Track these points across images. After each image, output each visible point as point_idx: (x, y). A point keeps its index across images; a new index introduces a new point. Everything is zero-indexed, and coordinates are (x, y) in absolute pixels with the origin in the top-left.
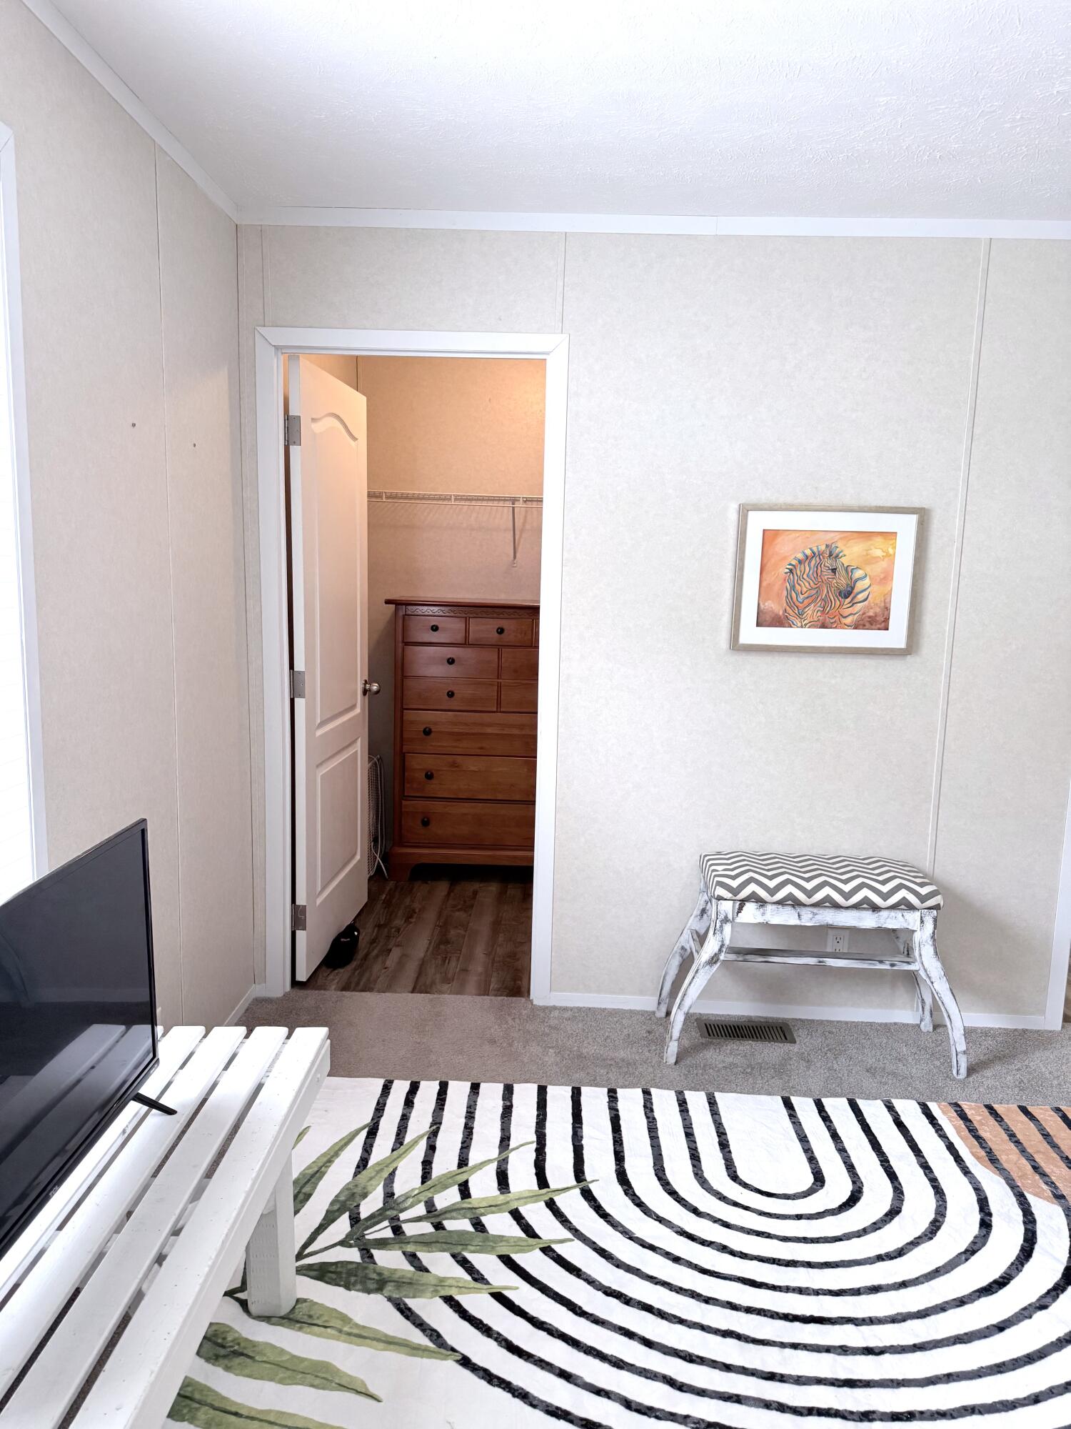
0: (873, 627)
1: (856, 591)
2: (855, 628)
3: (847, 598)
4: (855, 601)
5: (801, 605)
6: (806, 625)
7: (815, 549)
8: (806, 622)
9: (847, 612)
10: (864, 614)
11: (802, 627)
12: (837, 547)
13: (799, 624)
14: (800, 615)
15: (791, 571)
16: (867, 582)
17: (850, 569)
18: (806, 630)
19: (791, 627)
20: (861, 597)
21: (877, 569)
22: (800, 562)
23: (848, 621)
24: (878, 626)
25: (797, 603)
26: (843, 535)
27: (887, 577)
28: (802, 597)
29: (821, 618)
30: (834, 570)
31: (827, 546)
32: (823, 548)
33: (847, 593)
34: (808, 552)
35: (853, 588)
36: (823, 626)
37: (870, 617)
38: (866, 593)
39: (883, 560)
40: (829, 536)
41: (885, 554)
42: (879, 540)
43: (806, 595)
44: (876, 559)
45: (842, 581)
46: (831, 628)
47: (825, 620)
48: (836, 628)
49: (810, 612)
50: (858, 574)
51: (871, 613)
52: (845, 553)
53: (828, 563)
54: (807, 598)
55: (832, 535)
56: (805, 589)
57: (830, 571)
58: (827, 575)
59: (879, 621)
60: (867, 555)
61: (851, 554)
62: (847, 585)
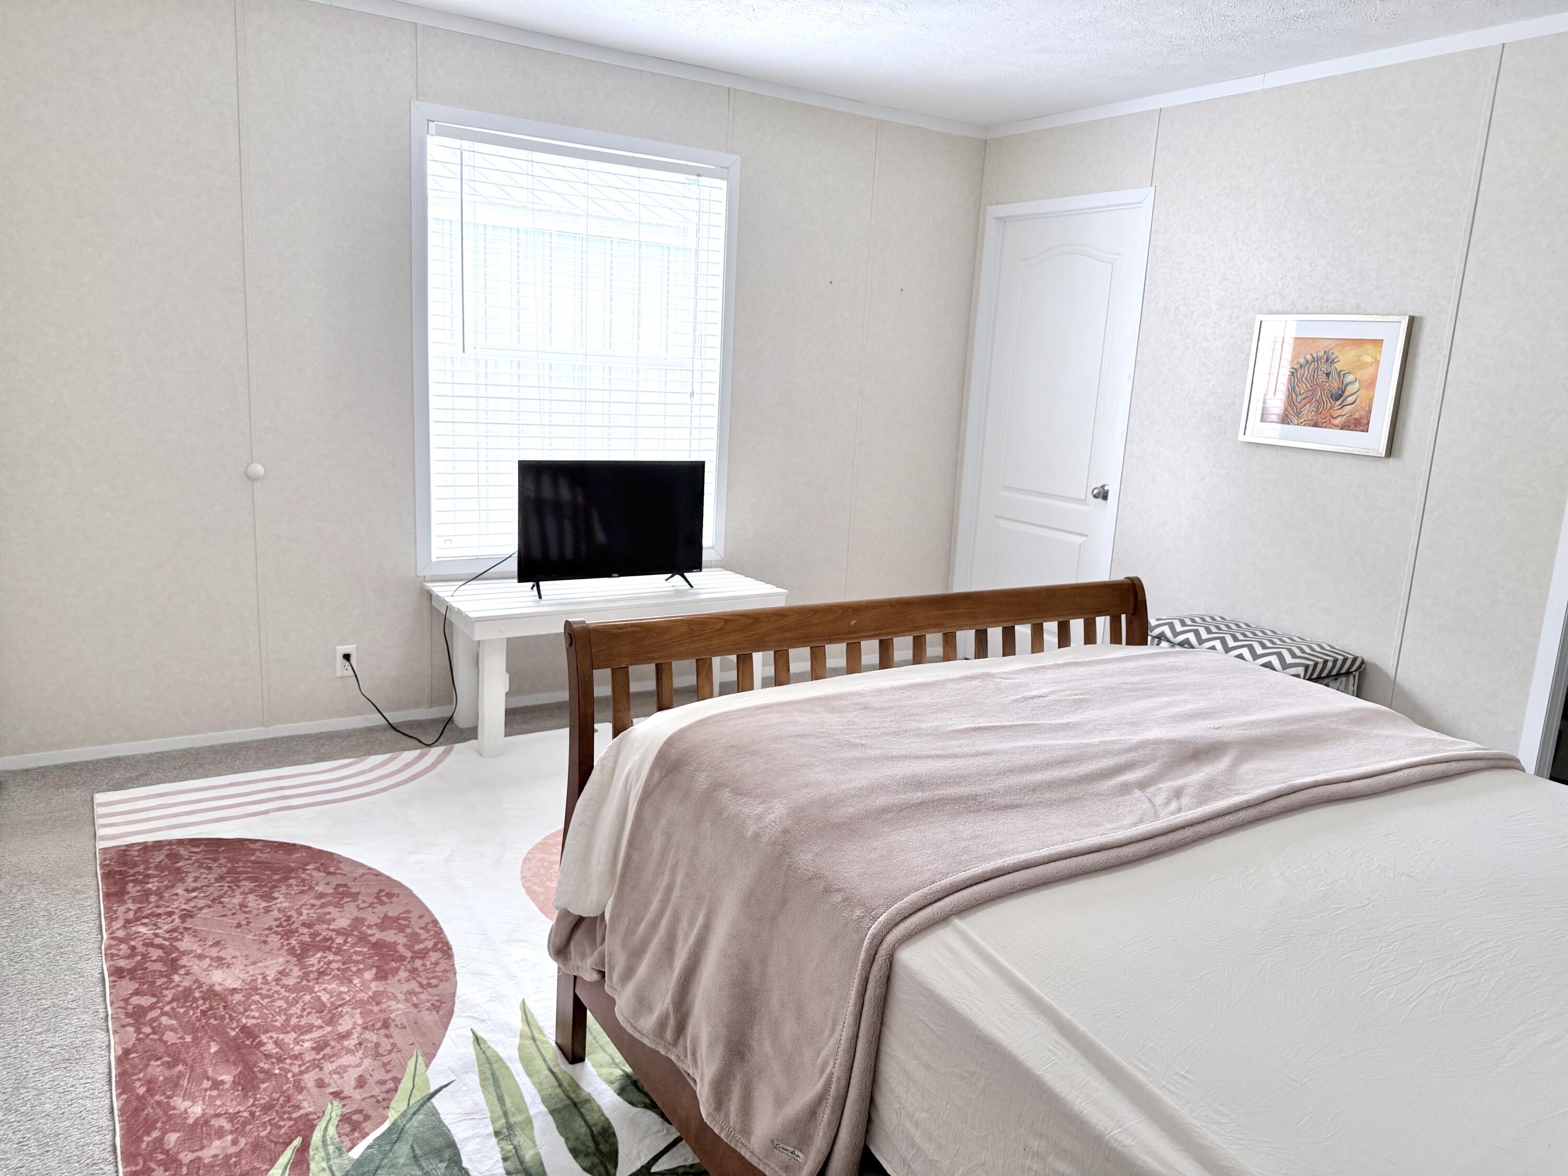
0: (1357, 429)
1: (1346, 394)
2: (1342, 429)
3: (1337, 400)
4: (1345, 403)
5: (1299, 405)
6: (1301, 423)
7: (1315, 355)
8: (1302, 420)
9: (1336, 414)
10: (1351, 416)
11: (1298, 425)
12: (1333, 353)
13: (1296, 422)
14: (1298, 414)
15: (1293, 373)
16: (1356, 386)
17: (1342, 373)
18: (1301, 428)
19: (1289, 424)
20: (1350, 400)
21: (1364, 375)
22: (1301, 366)
23: (1337, 422)
24: (1361, 428)
25: (1296, 403)
26: (1339, 342)
27: (1371, 384)
28: (1300, 398)
29: (1314, 418)
30: (1328, 375)
31: (1325, 352)
32: (1322, 353)
33: (1338, 396)
34: (1309, 357)
35: (1343, 392)
36: (1315, 425)
37: (1355, 419)
38: (1355, 396)
39: (1371, 366)
40: (1327, 343)
41: (1373, 360)
42: (1370, 347)
43: (1303, 396)
44: (1364, 365)
45: (1335, 385)
46: (1322, 427)
47: (1318, 420)
48: (1325, 427)
49: (1305, 412)
50: (1350, 378)
51: (1357, 416)
52: (1340, 358)
53: (1324, 367)
54: (1304, 398)
55: (1329, 342)
56: (1303, 391)
57: (1324, 375)
58: (1323, 378)
59: (1360, 424)
60: (1359, 360)
61: (1344, 360)
62: (1339, 388)
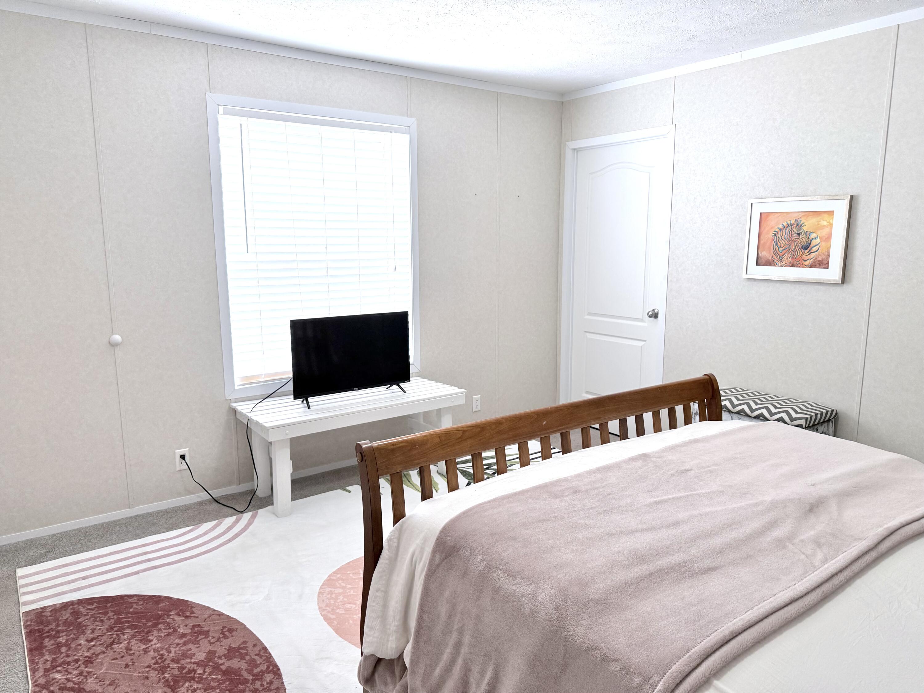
0: (821, 267)
1: (812, 245)
2: (811, 267)
3: (806, 250)
4: (811, 251)
5: (781, 254)
6: (783, 265)
7: (789, 222)
8: (783, 263)
9: (806, 258)
10: (816, 259)
11: (781, 266)
12: (801, 221)
13: (780, 265)
14: (781, 259)
15: (775, 234)
16: (818, 240)
17: (808, 233)
18: (783, 268)
19: (775, 266)
20: (815, 249)
21: (823, 233)
22: (780, 230)
23: (807, 263)
24: (824, 266)
25: (779, 253)
26: (804, 214)
27: (828, 238)
28: (781, 249)
29: (792, 261)
30: (799, 234)
31: (795, 220)
32: (793, 221)
33: (807, 247)
34: (785, 224)
35: (810, 244)
36: (793, 266)
37: (819, 261)
38: (818, 247)
39: (827, 227)
40: (796, 215)
41: (828, 224)
42: (825, 216)
43: (783, 248)
44: (823, 227)
45: (803, 240)
46: (797, 267)
47: (794, 262)
48: (799, 267)
49: (786, 258)
50: (813, 236)
51: (820, 259)
52: (805, 224)
53: (796, 230)
54: (784, 250)
55: (797, 214)
56: (783, 245)
57: (796, 235)
58: (795, 236)
59: (823, 264)
60: (818, 224)
61: (808, 224)
62: (807, 242)
